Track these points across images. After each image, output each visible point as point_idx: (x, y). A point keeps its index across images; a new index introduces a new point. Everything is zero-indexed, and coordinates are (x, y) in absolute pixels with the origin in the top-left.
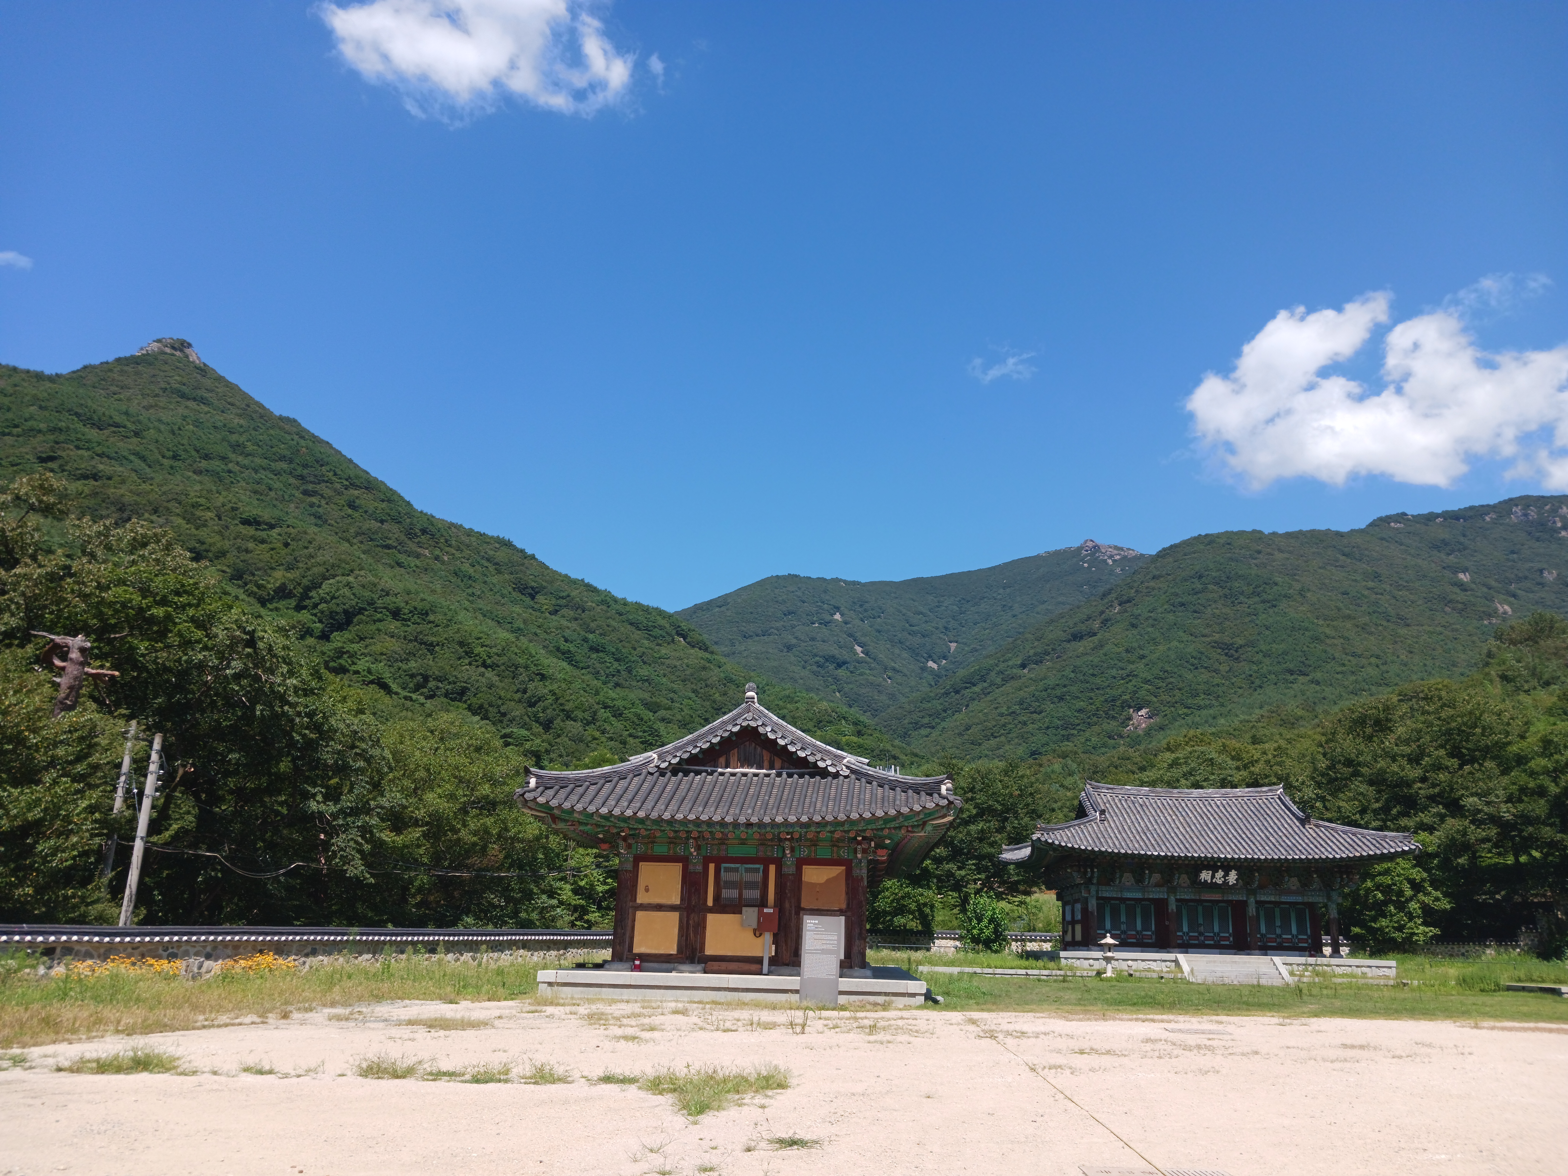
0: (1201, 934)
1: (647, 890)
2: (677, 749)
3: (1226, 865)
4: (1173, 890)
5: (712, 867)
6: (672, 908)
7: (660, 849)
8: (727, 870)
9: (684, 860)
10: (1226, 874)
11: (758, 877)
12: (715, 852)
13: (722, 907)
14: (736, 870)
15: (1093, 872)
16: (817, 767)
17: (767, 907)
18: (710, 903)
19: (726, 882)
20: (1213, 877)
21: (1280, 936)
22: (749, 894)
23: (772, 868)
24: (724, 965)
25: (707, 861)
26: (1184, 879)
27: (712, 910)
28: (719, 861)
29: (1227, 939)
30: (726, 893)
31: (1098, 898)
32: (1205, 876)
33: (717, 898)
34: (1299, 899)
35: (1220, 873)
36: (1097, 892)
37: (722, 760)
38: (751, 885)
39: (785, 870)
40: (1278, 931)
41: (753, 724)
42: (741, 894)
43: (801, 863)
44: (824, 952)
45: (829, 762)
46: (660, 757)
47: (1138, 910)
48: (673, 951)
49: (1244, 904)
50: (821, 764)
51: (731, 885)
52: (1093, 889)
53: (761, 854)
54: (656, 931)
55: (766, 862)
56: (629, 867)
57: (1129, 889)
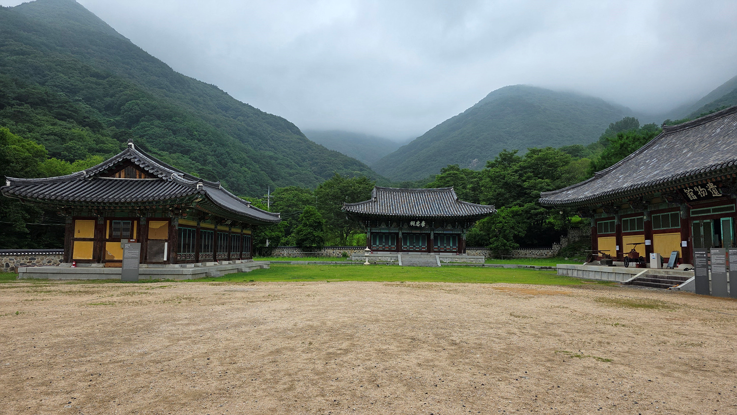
0: (414, 246)
1: (79, 232)
2: (95, 169)
3: (421, 219)
4: (401, 229)
5: (108, 222)
6: (90, 240)
7: (84, 214)
8: (115, 223)
9: (96, 219)
10: (421, 223)
11: (129, 226)
12: (109, 216)
13: (113, 239)
14: (119, 223)
15: (368, 222)
16: (158, 178)
17: (133, 239)
18: (107, 237)
19: (115, 229)
20: (415, 224)
21: (445, 247)
22: (125, 233)
23: (135, 222)
24: (113, 264)
25: (106, 219)
26: (405, 225)
27: (108, 241)
28: (111, 219)
29: (424, 248)
30: (114, 233)
31: (372, 233)
32: (412, 223)
33: (110, 236)
34: (451, 232)
35: (418, 222)
38: (126, 230)
39: (141, 223)
40: (445, 245)
43: (148, 220)
44: (132, 258)
45: (164, 175)
46: (87, 173)
47: (390, 237)
48: (91, 258)
49: (430, 234)
50: (160, 176)
51: (117, 230)
52: (369, 229)
53: (130, 216)
54: (83, 250)
55: (133, 219)
56: (70, 222)
57: (383, 229)
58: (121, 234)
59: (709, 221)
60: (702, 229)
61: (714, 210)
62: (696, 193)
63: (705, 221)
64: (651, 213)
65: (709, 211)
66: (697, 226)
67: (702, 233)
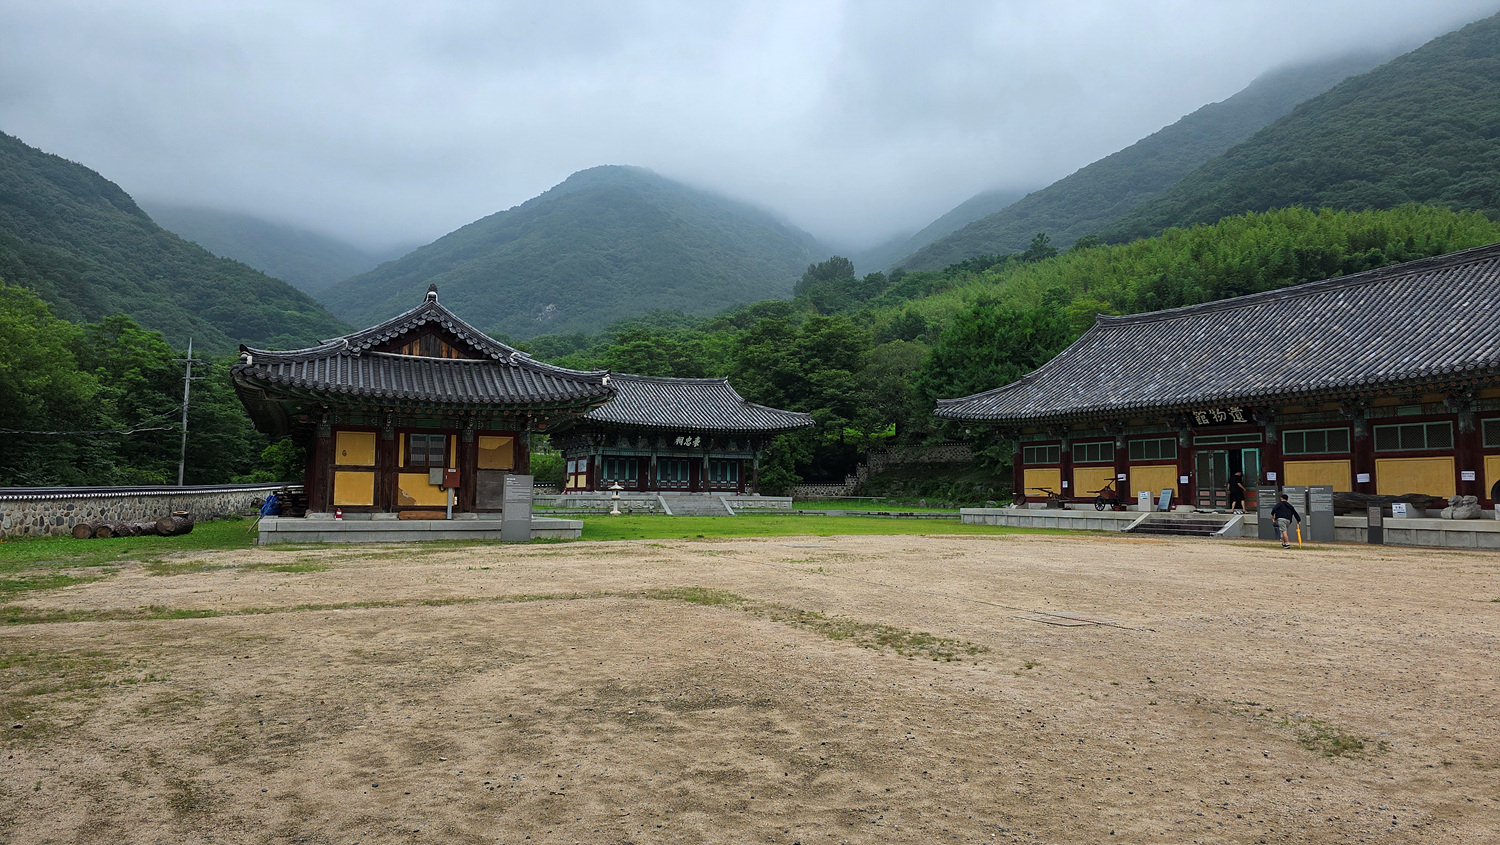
1: (345, 454)
2: (368, 336)
4: (655, 450)
5: (402, 436)
6: (368, 469)
8: (415, 439)
9: (378, 430)
10: (693, 440)
11: (442, 445)
12: (405, 424)
13: (410, 468)
14: (424, 439)
16: (491, 358)
17: (450, 468)
18: (401, 465)
19: (414, 448)
22: (433, 458)
23: (454, 438)
24: (414, 514)
25: (398, 431)
26: (661, 444)
27: (402, 471)
28: (408, 432)
29: (685, 484)
30: (414, 457)
31: (603, 456)
32: (679, 440)
33: (407, 461)
34: (736, 457)
35: (690, 438)
36: (602, 451)
37: (406, 348)
38: (436, 451)
40: (719, 479)
41: (437, 320)
43: (477, 434)
44: (520, 501)
45: (500, 355)
46: (350, 342)
47: (627, 465)
48: (370, 503)
49: (701, 460)
50: (494, 356)
51: (418, 451)
53: (444, 427)
54: (353, 488)
55: (449, 433)
56: (328, 435)
57: (625, 450)
58: (427, 459)
59: (1222, 451)
60: (1211, 461)
61: (1230, 439)
62: (1209, 417)
63: (1216, 452)
64: (1127, 438)
65: (1223, 439)
66: (1203, 459)
67: (1211, 466)
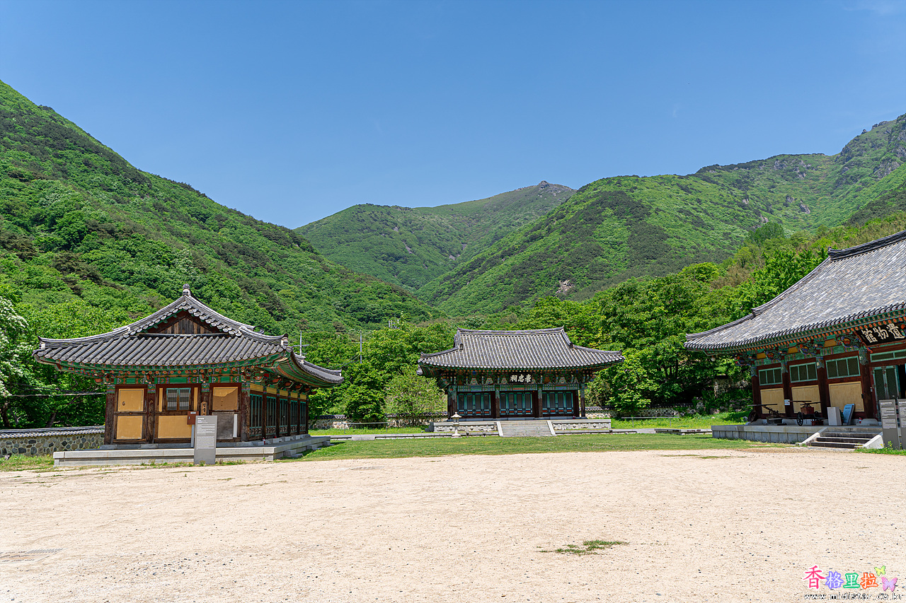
0: (515, 409)
1: (124, 404)
2: (142, 323)
3: (525, 372)
4: (498, 386)
5: (161, 389)
6: (139, 414)
7: (131, 381)
8: (170, 391)
9: (145, 387)
10: (525, 377)
11: (188, 395)
12: (163, 382)
13: (167, 412)
14: (176, 391)
15: (453, 378)
16: (223, 332)
17: (193, 411)
18: (160, 410)
19: (169, 398)
20: (518, 378)
21: (558, 408)
22: (183, 404)
23: (196, 389)
25: (158, 386)
26: (504, 381)
27: (161, 414)
28: (165, 386)
29: (529, 411)
30: (170, 405)
31: (458, 393)
32: (514, 378)
33: (164, 407)
34: (565, 389)
35: (522, 376)
36: (457, 389)
37: (169, 329)
38: (184, 399)
39: (203, 391)
40: (557, 406)
41: (186, 308)
42: (178, 405)
43: (212, 386)
44: (207, 435)
45: (230, 329)
46: (132, 329)
47: (483, 398)
48: (140, 438)
49: (536, 392)
50: (225, 330)
51: (172, 400)
52: (454, 387)
53: (189, 382)
54: (129, 427)
55: (192, 386)
56: (113, 392)
57: (474, 387)
59: (892, 367)
60: (885, 376)
61: (897, 355)
62: (875, 335)
63: (887, 367)
64: (825, 358)
65: (891, 355)
66: (879, 373)
67: (886, 381)
